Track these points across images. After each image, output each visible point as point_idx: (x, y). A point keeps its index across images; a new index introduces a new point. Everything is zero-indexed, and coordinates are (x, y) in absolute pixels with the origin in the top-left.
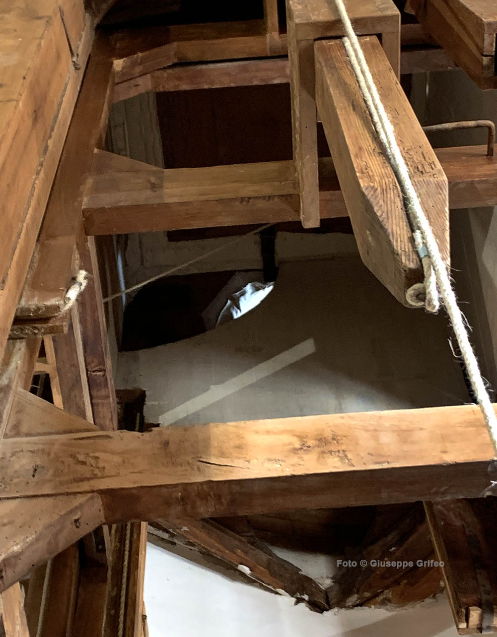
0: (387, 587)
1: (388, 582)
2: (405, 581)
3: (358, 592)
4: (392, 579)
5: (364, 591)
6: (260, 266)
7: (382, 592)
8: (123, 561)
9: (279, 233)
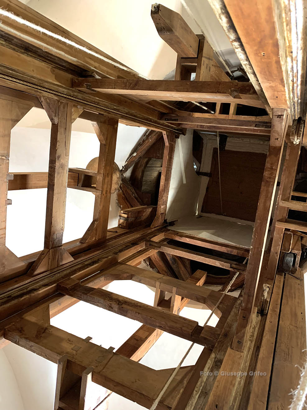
0: (123, 191)
1: (124, 192)
2: (124, 196)
3: (123, 183)
4: (125, 193)
5: (123, 185)
6: (201, 171)
7: (121, 190)
8: (157, 124)
9: (209, 178)
